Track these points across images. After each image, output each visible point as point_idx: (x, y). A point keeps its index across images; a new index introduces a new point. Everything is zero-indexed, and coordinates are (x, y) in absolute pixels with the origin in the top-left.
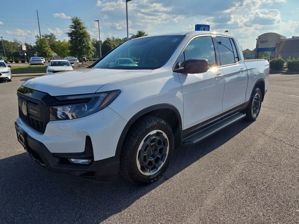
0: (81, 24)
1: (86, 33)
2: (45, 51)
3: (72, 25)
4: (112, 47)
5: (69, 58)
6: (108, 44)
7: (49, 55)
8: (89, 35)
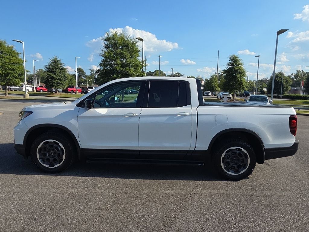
0: (238, 61)
1: (240, 69)
2: (213, 86)
3: (229, 63)
4: (284, 82)
5: (223, 93)
6: (279, 79)
7: (216, 89)
8: (244, 71)
